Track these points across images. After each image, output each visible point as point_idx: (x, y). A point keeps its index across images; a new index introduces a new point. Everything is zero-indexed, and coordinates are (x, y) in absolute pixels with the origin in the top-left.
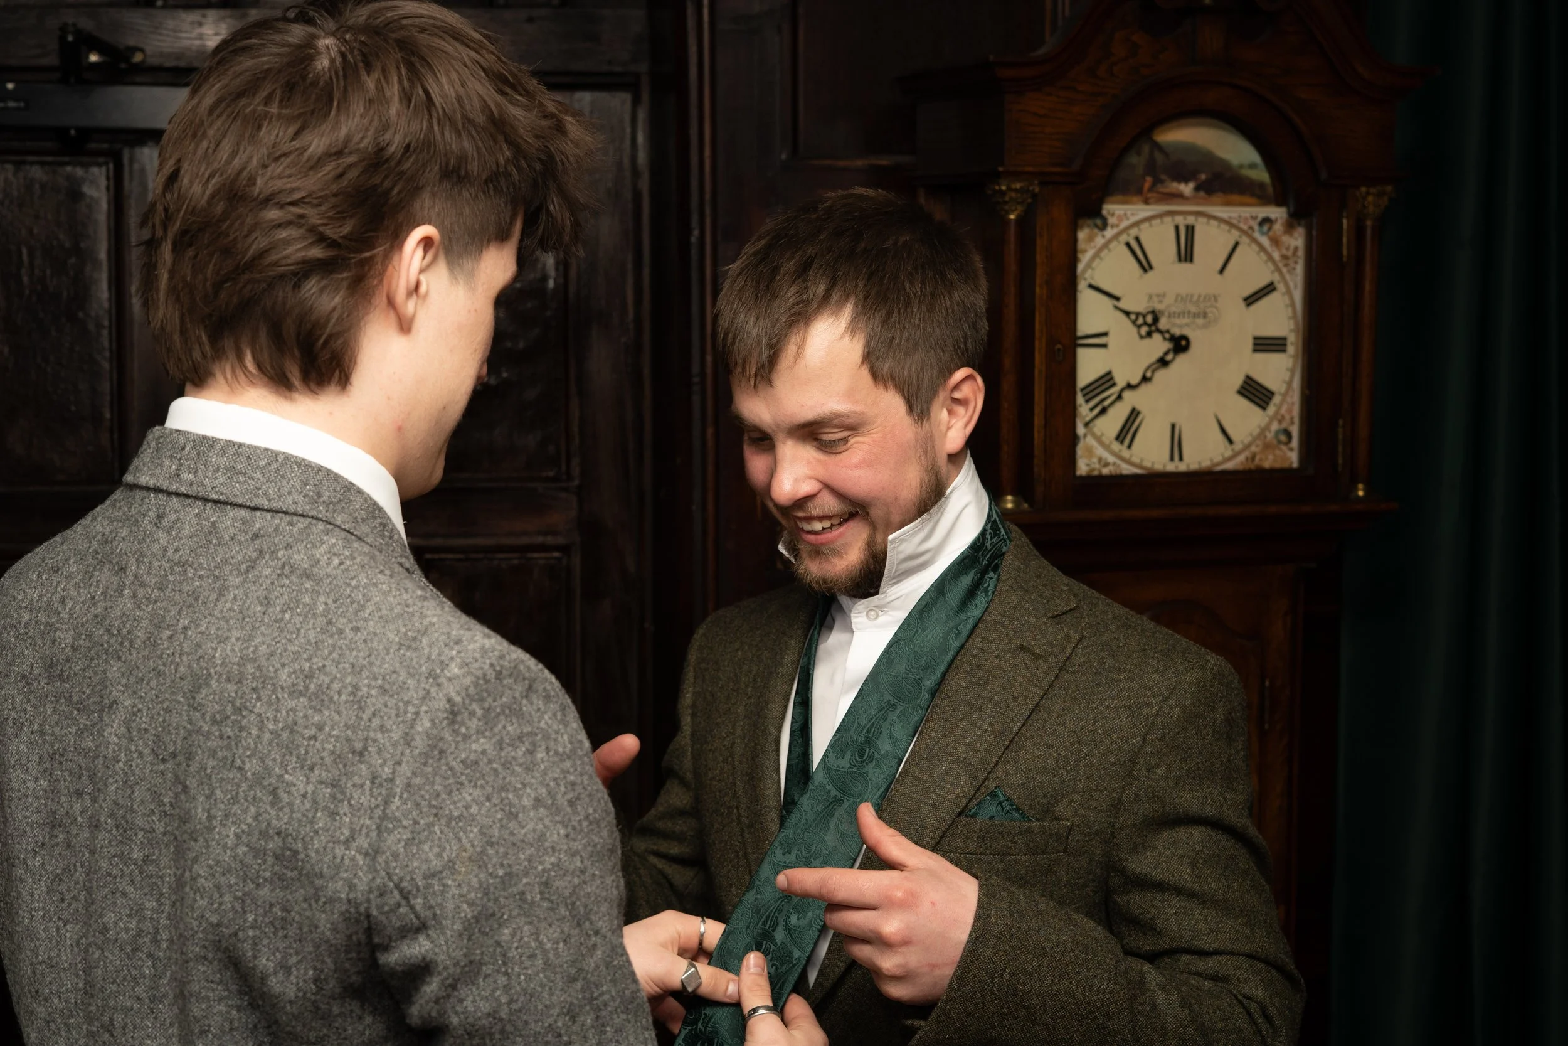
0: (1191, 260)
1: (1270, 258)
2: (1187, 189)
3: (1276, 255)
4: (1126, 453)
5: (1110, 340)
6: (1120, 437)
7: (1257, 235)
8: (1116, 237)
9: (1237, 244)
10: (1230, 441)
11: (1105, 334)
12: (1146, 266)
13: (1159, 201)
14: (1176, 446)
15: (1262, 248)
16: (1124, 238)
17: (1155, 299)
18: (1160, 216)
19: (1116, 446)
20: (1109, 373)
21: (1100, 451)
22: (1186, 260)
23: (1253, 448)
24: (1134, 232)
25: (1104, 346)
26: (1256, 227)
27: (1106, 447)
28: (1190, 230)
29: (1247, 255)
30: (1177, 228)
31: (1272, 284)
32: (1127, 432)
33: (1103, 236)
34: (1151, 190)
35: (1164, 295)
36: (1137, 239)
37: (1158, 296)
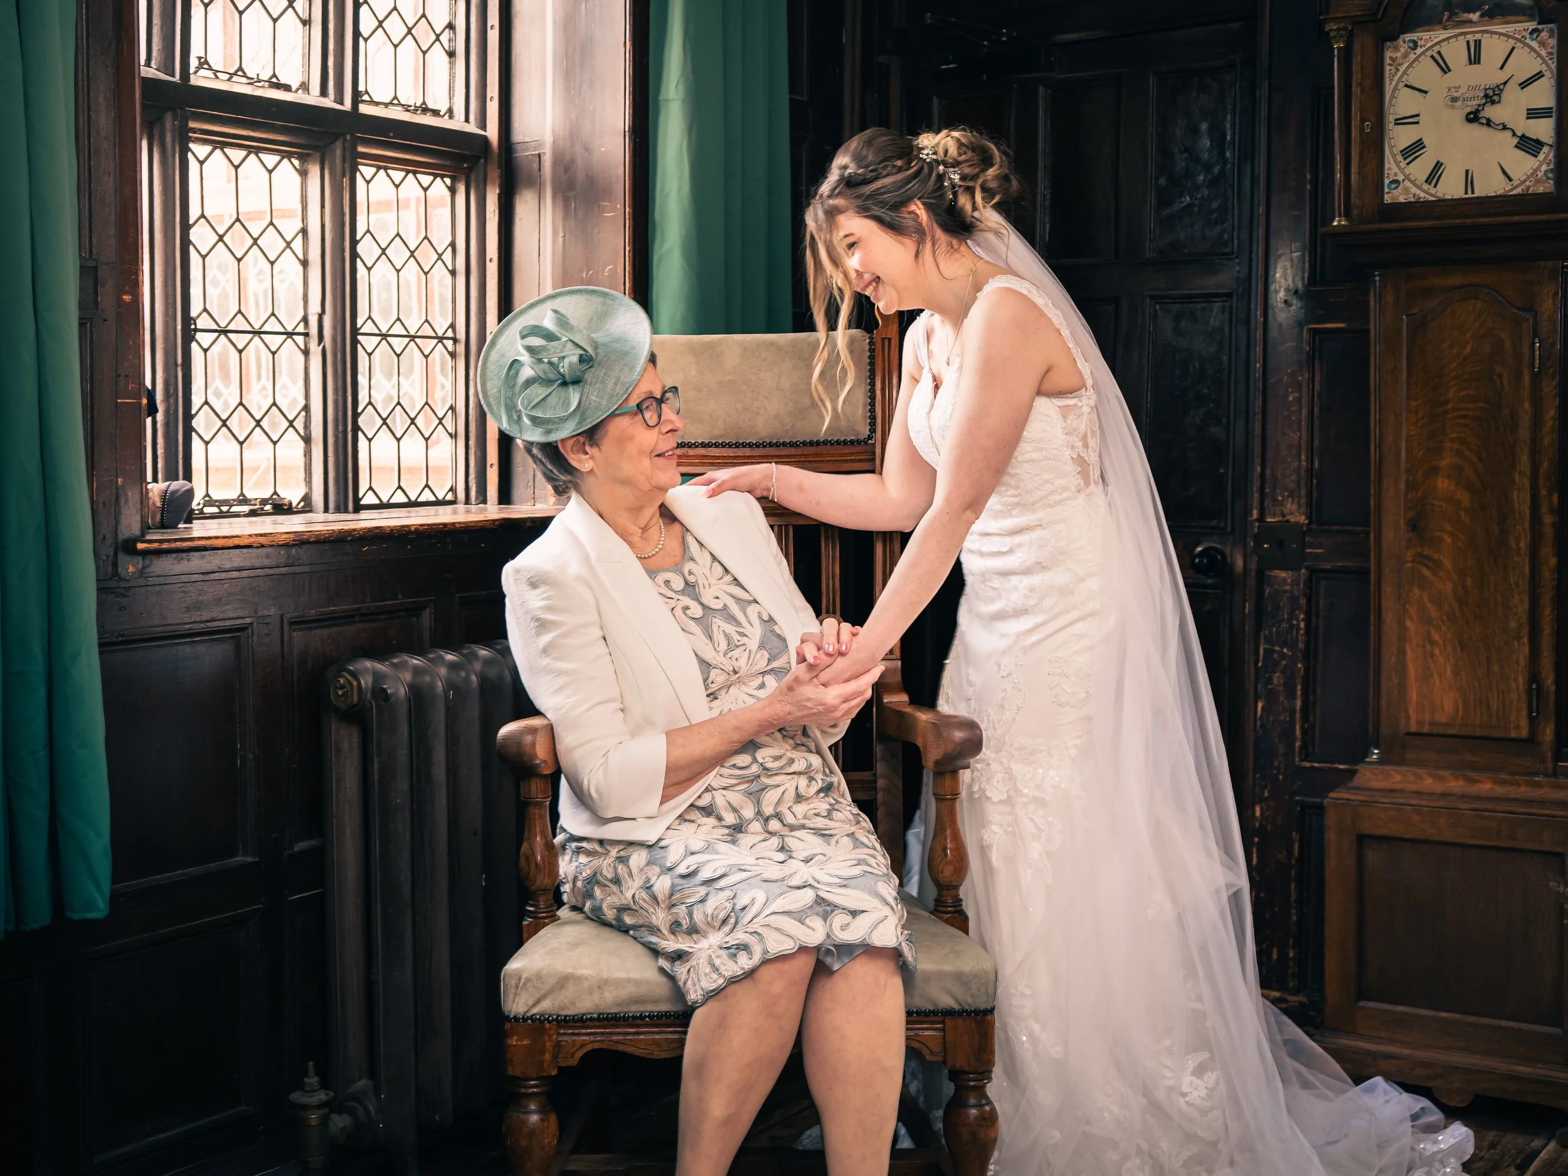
0: (1479, 63)
1: (1539, 55)
2: (1475, 17)
3: (1543, 53)
4: (1433, 191)
5: (1421, 119)
6: (1428, 181)
7: (1528, 41)
8: (1423, 53)
9: (1513, 49)
10: (1510, 180)
11: (1418, 115)
12: (1445, 69)
13: (1454, 27)
14: (1469, 181)
15: (1532, 49)
16: (1429, 53)
17: (1453, 90)
18: (1456, 36)
19: (1426, 186)
20: (1421, 139)
21: (1414, 190)
22: (1475, 63)
23: (1527, 183)
24: (1437, 48)
25: (1417, 123)
26: (1528, 36)
27: (1419, 188)
28: (1478, 43)
29: (1521, 53)
30: (1468, 42)
31: (1540, 72)
32: (1435, 174)
33: (1415, 54)
34: (1448, 20)
35: (1459, 87)
36: (1439, 53)
37: (1455, 88)
